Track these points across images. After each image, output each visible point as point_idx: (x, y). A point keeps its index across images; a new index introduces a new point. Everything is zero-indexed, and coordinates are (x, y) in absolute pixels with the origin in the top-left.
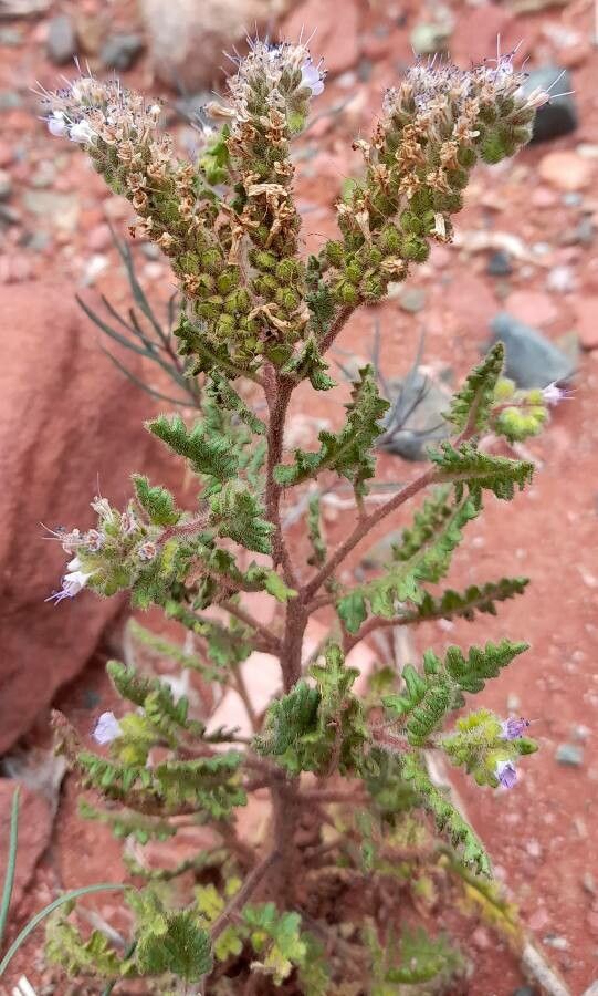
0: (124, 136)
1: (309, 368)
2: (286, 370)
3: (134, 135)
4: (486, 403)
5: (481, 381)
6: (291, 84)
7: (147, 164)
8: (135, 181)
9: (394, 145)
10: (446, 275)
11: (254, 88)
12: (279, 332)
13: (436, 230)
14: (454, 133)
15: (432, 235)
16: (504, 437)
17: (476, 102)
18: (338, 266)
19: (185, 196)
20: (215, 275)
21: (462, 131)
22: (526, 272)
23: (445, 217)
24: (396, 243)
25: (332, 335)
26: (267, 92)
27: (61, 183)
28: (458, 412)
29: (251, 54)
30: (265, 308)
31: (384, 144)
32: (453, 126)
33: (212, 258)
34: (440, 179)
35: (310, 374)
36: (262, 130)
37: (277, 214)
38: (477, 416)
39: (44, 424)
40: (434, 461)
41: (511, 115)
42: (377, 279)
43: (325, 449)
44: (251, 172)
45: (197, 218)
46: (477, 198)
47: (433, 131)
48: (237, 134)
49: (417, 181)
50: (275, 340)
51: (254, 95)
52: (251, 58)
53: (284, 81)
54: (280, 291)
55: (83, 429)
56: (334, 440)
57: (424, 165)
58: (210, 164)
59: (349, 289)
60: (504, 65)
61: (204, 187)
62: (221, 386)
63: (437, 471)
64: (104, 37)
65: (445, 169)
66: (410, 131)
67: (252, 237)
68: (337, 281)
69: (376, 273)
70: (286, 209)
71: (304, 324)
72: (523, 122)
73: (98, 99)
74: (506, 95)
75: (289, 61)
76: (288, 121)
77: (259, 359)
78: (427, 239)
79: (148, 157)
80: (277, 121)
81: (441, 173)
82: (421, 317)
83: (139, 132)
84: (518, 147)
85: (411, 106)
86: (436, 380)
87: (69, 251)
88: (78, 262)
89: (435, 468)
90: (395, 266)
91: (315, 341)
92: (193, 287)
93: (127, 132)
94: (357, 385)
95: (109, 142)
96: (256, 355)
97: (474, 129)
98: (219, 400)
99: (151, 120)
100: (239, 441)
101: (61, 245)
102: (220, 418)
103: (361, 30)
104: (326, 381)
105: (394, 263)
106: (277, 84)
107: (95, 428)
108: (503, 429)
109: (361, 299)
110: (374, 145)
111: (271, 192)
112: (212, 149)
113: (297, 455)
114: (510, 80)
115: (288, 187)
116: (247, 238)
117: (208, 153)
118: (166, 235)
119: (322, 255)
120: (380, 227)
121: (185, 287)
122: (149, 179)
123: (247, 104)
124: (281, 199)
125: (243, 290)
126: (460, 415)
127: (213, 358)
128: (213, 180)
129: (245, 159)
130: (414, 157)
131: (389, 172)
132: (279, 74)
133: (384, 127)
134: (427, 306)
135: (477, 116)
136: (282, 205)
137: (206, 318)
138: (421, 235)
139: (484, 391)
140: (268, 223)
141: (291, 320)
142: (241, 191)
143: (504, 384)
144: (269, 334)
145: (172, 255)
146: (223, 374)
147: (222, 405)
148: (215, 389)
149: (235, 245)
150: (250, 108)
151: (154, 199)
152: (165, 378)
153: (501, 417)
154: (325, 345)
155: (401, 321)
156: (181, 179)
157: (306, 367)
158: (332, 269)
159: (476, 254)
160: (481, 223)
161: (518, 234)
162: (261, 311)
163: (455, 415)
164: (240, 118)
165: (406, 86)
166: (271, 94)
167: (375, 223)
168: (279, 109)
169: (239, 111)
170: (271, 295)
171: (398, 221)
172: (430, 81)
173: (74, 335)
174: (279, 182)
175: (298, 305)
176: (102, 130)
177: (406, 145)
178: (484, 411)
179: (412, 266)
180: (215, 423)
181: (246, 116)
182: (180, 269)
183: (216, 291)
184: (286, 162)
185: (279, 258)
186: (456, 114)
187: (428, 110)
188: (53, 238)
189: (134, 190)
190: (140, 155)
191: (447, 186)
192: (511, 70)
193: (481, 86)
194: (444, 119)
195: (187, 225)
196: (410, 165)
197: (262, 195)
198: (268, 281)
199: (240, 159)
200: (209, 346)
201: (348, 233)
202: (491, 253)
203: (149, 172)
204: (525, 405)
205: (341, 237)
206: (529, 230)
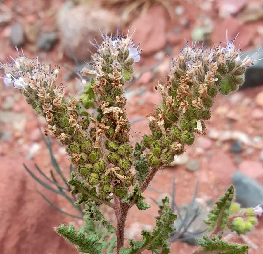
0: (41, 85)
1: (136, 199)
2: (124, 200)
3: (45, 84)
4: (226, 215)
5: (223, 204)
6: (124, 57)
7: (53, 99)
8: (47, 107)
9: (176, 86)
10: (209, 152)
11: (105, 59)
12: (120, 181)
13: (197, 128)
14: (205, 79)
15: (196, 131)
16: (235, 232)
17: (216, 64)
18: (149, 148)
19: (72, 114)
20: (88, 154)
21: (209, 79)
22: (250, 151)
23: (202, 122)
24: (178, 136)
25: (147, 182)
26: (112, 61)
27: (17, 107)
28: (212, 220)
29: (104, 42)
30: (113, 170)
31: (171, 86)
32: (205, 76)
33: (86, 145)
34: (199, 103)
35: (136, 202)
36: (110, 81)
37: (118, 122)
38: (221, 222)
39: (9, 228)
40: (200, 245)
41: (234, 70)
42: (169, 154)
43: (145, 240)
44: (105, 102)
45: (78, 125)
46: (225, 115)
47: (195, 79)
48: (98, 83)
49: (188, 104)
50: (119, 185)
51: (105, 63)
52: (103, 44)
53: (120, 56)
54: (121, 161)
55: (28, 230)
56: (149, 235)
57: (191, 96)
58: (85, 98)
59: (155, 159)
60: (230, 45)
61: (82, 110)
62: (92, 209)
63: (202, 250)
64: (38, 34)
65: (201, 98)
66: (183, 79)
67: (106, 134)
68: (148, 155)
69: (168, 151)
70: (123, 120)
71: (133, 177)
72: (240, 74)
73: (28, 67)
74: (231, 60)
75: (122, 46)
76: (123, 76)
77: (111, 195)
78: (194, 133)
79: (53, 95)
80: (117, 76)
81: (199, 100)
82: (197, 174)
83: (48, 83)
84: (238, 86)
85: (184, 67)
86: (205, 205)
87: (21, 141)
88: (26, 147)
89: (201, 248)
90: (178, 147)
91: (138, 186)
92: (77, 160)
93: (42, 83)
94: (161, 207)
95: (33, 88)
96: (110, 193)
97: (215, 77)
98: (92, 215)
99: (54, 77)
100: (103, 236)
101: (17, 139)
102: (93, 224)
103: (167, 30)
104: (145, 205)
105: (177, 145)
106: (116, 58)
107: (34, 230)
108: (235, 228)
109: (161, 164)
110: (166, 87)
111: (115, 111)
112: (86, 91)
113: (131, 242)
114: (233, 53)
115: (124, 109)
116: (104, 135)
117: (84, 93)
118: (63, 134)
119: (142, 142)
120: (170, 127)
121: (73, 160)
122: (54, 106)
123: (101, 68)
124: (120, 115)
125: (102, 160)
126: (213, 221)
127: (89, 195)
128: (87, 106)
129: (101, 95)
130: (186, 92)
131: (174, 100)
132: (118, 52)
133: (171, 77)
134: (200, 168)
135: (217, 70)
136: (120, 118)
137: (84, 175)
138: (190, 131)
139: (225, 209)
140: (114, 127)
141: (127, 175)
142: (100, 111)
143: (235, 206)
144: (116, 182)
145: (66, 144)
146: (93, 203)
147: (93, 218)
148: (90, 211)
149: (98, 138)
150: (104, 69)
151: (56, 116)
152: (69, 205)
153: (233, 222)
154: (144, 187)
155: (187, 176)
156: (70, 106)
157: (135, 198)
158: (147, 149)
159: (225, 142)
160: (227, 126)
161: (246, 132)
162: (111, 171)
163: (210, 222)
164: (98, 75)
165: (181, 57)
166: (114, 63)
167: (167, 126)
168: (118, 70)
169: (98, 71)
170: (116, 163)
171: (179, 125)
172: (193, 54)
173: (23, 183)
174: (119, 106)
175: (130, 167)
176: (30, 83)
177: (182, 86)
178: (225, 219)
179: (186, 147)
180: (90, 227)
181: (102, 74)
182: (70, 151)
183: (89, 161)
184: (122, 96)
185: (120, 144)
186: (206, 70)
187: (193, 68)
188: (13, 135)
189: (46, 112)
190: (49, 94)
191: (203, 106)
192: (234, 48)
193: (219, 56)
194: (200, 73)
195: (73, 129)
196: (184, 96)
197: (111, 113)
198: (114, 156)
199: (99, 95)
200: (86, 189)
201: (154, 131)
202: (232, 142)
203: (54, 103)
204: (245, 216)
205: (151, 133)
206: (251, 130)
